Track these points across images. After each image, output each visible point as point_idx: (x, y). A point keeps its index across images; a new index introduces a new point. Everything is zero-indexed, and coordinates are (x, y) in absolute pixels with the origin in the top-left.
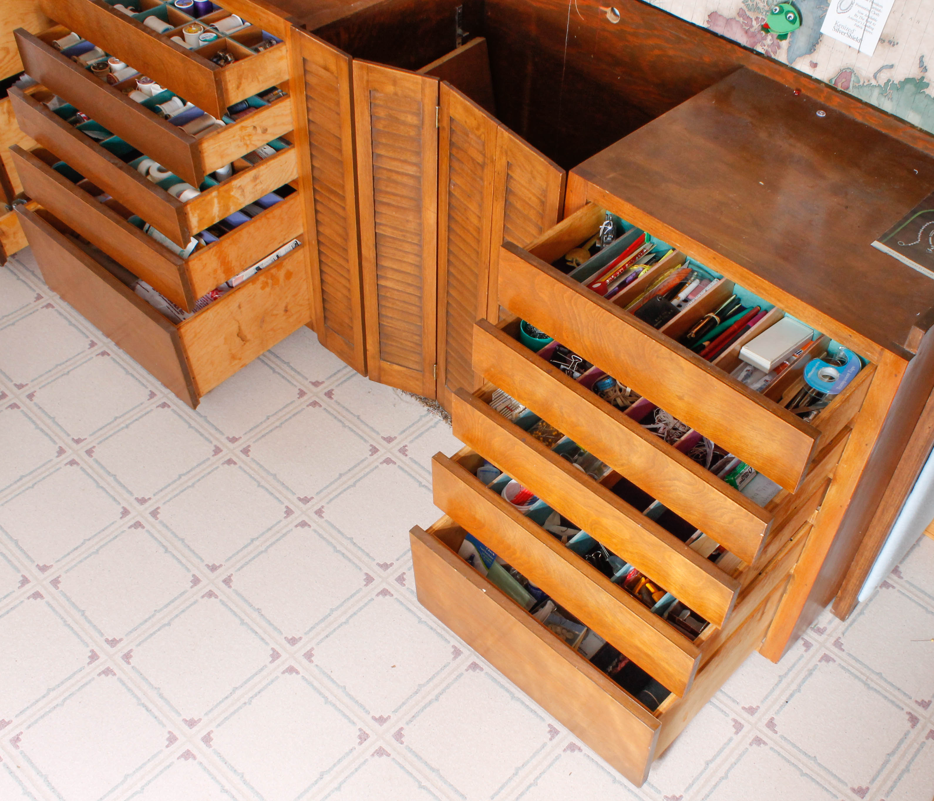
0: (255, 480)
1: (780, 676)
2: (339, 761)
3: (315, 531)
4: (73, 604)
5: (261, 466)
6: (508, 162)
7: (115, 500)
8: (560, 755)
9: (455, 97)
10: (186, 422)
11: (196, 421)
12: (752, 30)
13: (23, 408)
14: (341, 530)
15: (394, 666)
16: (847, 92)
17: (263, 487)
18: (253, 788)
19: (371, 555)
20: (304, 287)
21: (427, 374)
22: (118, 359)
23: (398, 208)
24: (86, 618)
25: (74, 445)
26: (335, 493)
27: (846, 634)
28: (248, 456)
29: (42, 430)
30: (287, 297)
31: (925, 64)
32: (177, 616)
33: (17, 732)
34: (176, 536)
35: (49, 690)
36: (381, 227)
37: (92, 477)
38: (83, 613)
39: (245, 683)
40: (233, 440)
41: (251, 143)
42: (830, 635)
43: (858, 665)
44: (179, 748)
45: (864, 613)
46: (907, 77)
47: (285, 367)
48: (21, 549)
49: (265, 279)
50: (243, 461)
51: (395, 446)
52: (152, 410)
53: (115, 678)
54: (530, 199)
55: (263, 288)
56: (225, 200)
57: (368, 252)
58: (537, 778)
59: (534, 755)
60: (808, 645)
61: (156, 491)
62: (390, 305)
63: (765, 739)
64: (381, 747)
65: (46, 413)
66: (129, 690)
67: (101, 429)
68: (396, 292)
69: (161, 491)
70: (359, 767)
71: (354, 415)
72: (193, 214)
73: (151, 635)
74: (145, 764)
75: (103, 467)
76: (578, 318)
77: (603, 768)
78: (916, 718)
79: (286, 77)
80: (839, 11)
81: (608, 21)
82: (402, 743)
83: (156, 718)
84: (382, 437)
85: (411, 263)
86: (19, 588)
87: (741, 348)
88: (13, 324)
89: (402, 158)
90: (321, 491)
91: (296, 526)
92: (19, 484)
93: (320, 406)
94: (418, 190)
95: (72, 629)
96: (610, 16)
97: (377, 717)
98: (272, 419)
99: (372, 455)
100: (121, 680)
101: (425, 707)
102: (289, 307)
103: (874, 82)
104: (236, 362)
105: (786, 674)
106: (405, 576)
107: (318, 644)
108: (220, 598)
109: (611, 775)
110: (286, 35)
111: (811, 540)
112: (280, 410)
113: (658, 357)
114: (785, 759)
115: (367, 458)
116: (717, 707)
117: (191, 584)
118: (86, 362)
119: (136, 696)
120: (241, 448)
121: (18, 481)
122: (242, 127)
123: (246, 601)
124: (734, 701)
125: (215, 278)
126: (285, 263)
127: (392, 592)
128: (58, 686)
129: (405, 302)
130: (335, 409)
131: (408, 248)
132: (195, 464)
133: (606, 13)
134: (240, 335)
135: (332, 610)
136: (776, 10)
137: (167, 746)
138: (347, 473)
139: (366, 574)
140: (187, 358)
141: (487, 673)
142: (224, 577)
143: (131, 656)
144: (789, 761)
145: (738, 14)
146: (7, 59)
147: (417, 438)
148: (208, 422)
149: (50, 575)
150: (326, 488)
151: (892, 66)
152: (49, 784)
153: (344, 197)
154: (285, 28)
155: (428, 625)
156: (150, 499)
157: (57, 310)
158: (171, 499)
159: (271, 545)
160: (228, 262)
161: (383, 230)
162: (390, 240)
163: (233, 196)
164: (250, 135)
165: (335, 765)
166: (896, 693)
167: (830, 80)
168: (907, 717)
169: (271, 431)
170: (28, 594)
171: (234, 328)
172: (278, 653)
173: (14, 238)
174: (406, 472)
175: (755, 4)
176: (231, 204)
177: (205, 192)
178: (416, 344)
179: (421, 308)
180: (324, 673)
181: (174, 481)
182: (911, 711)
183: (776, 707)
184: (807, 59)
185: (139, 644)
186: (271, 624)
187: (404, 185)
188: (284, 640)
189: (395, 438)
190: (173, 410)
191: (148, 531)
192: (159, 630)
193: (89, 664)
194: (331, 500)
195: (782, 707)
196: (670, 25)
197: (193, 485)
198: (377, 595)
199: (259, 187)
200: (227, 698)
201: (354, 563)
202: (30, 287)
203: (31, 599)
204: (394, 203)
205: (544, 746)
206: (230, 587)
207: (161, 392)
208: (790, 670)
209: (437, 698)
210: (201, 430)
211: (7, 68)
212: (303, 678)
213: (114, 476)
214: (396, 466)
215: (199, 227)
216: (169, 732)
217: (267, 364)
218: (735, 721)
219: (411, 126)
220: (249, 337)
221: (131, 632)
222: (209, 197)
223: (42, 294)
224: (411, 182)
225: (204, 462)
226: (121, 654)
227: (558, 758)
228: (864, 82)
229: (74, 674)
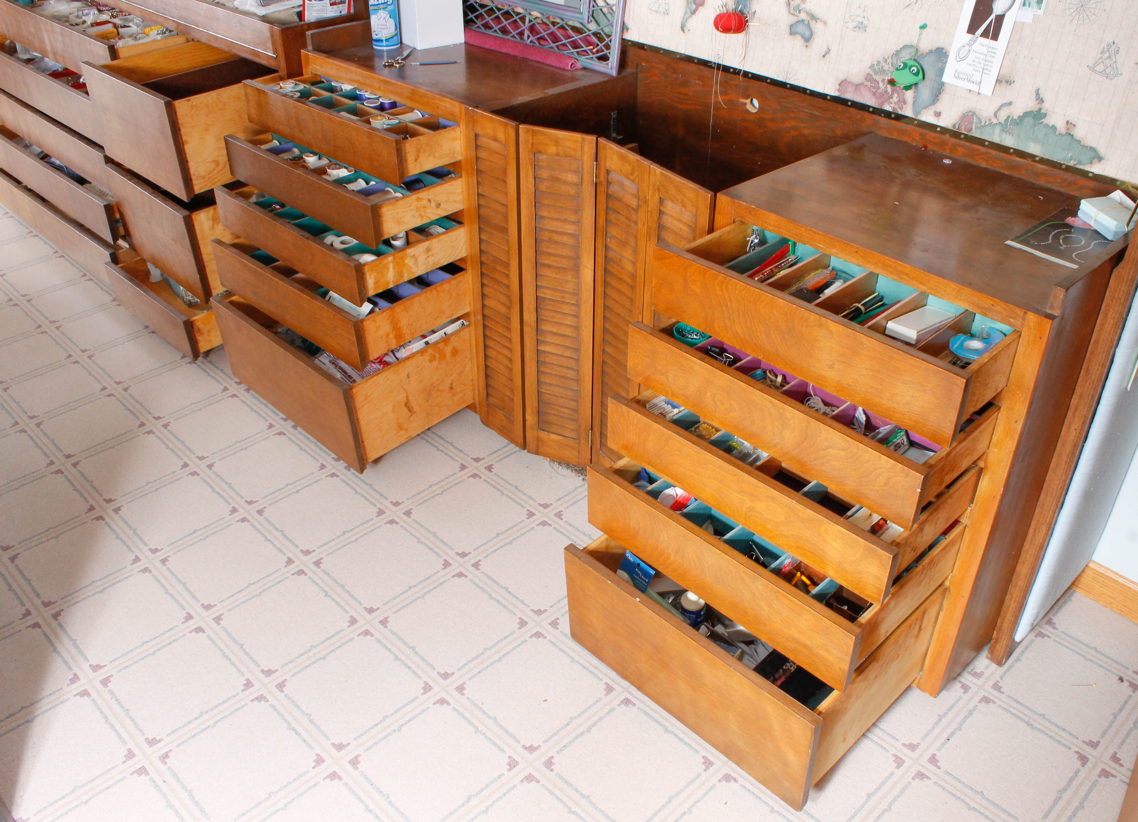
0: (416, 537)
1: (939, 716)
2: (487, 786)
3: (472, 581)
4: (233, 639)
5: (422, 526)
6: (660, 198)
7: (281, 551)
8: (715, 785)
9: (611, 148)
10: (353, 488)
11: (362, 488)
12: (879, 91)
13: (202, 475)
14: (497, 580)
15: (546, 700)
16: (970, 134)
17: (423, 543)
18: (398, 809)
19: (526, 602)
20: (469, 367)
21: (583, 442)
22: (293, 438)
23: (558, 269)
24: (244, 651)
25: (246, 506)
26: (491, 550)
27: (1004, 678)
28: (410, 517)
29: (218, 493)
30: (452, 374)
31: (1041, 96)
32: (333, 651)
33: (167, 749)
34: (337, 583)
35: (202, 714)
36: (542, 290)
37: (261, 533)
38: (242, 646)
39: (396, 712)
40: (397, 504)
41: (425, 215)
42: (988, 679)
43: (1018, 706)
44: (325, 769)
45: (1020, 660)
46: (1025, 110)
47: (448, 446)
48: (188, 590)
49: (433, 353)
50: (405, 522)
51: (551, 512)
52: (321, 479)
53: (268, 704)
54: (681, 229)
55: (431, 361)
56: (400, 265)
57: (529, 317)
58: (692, 806)
59: (688, 784)
60: (966, 688)
61: (321, 544)
62: (548, 371)
63: (927, 774)
64: (530, 774)
65: (223, 480)
66: (281, 715)
67: (273, 493)
68: (555, 357)
69: (325, 544)
70: (508, 792)
71: (513, 486)
72: (370, 276)
73: (307, 667)
74: (290, 783)
75: (271, 524)
76: (729, 304)
77: (760, 798)
78: (1085, 757)
79: (459, 157)
80: (958, 59)
81: (748, 112)
82: (552, 770)
83: (305, 741)
84: (539, 504)
85: (569, 325)
86: (183, 623)
87: (887, 323)
88: (200, 410)
89: (562, 218)
90: (479, 547)
91: (453, 576)
92: (192, 536)
93: (481, 478)
94: (577, 247)
95: (230, 660)
96: (749, 107)
97: (527, 746)
98: (434, 488)
99: (528, 518)
100: (273, 707)
101: (576, 738)
102: (454, 385)
103: (995, 121)
104: (403, 432)
105: (945, 714)
106: (558, 621)
107: (470, 679)
108: (376, 636)
109: (769, 805)
110: (461, 118)
111: (966, 543)
112: (442, 481)
113: (807, 326)
114: (951, 793)
115: (523, 521)
116: (876, 743)
117: (349, 624)
118: (263, 440)
119: (286, 721)
120: (404, 511)
121: (192, 534)
122: (419, 198)
123: (401, 639)
124: (893, 737)
125: (387, 342)
126: (451, 339)
127: (546, 635)
128: (212, 709)
129: (562, 366)
130: (493, 480)
131: (567, 309)
132: (359, 523)
133: (746, 104)
134: (407, 405)
135: (486, 650)
136: (900, 66)
137: (314, 768)
138: (504, 532)
139: (521, 619)
140: (357, 420)
141: (639, 708)
142: (381, 618)
143: (285, 685)
144: (955, 796)
145: (866, 79)
146: (216, 171)
147: (572, 504)
148: (374, 489)
149: (213, 613)
150: (483, 545)
151: (1010, 103)
152: (193, 798)
153: (508, 264)
154: (460, 112)
155: (581, 665)
156: (314, 551)
157: (241, 400)
158: (334, 551)
159: (428, 592)
160: (400, 328)
161: (544, 293)
162: (549, 302)
163: (407, 264)
164: (424, 207)
165: (482, 790)
166: (1062, 733)
167: (954, 126)
168: (1076, 756)
169: (433, 497)
170: (191, 629)
171: (402, 397)
172: (430, 686)
173: (208, 336)
174: (561, 532)
175: (880, 67)
176: (404, 271)
177: (382, 257)
178: (572, 410)
179: (578, 371)
180: (476, 705)
181: (339, 537)
182: (1080, 751)
183: (938, 744)
184: (932, 110)
185: (293, 675)
186: (424, 660)
187: (564, 244)
188: (436, 674)
189: (551, 504)
190: (341, 479)
191: (310, 578)
192: (314, 663)
193: (243, 691)
194: (488, 555)
195: (943, 744)
196: (805, 104)
197: (356, 540)
198: (531, 637)
199: (431, 259)
200: (377, 725)
201: (509, 609)
202: (219, 382)
203: (193, 633)
204: (554, 264)
205: (698, 776)
206: (386, 627)
207: (331, 464)
208: (949, 710)
209: (589, 730)
210: (367, 496)
211: (216, 178)
212: (454, 709)
213: (282, 532)
214: (552, 528)
215: (374, 289)
216: (317, 755)
217: (431, 444)
218: (896, 756)
219: (571, 184)
220: (416, 408)
221: (286, 664)
222: (385, 261)
223: (229, 387)
224: (570, 241)
225: (368, 521)
226: (275, 684)
227: (712, 788)
228: (986, 122)
229: (228, 699)
